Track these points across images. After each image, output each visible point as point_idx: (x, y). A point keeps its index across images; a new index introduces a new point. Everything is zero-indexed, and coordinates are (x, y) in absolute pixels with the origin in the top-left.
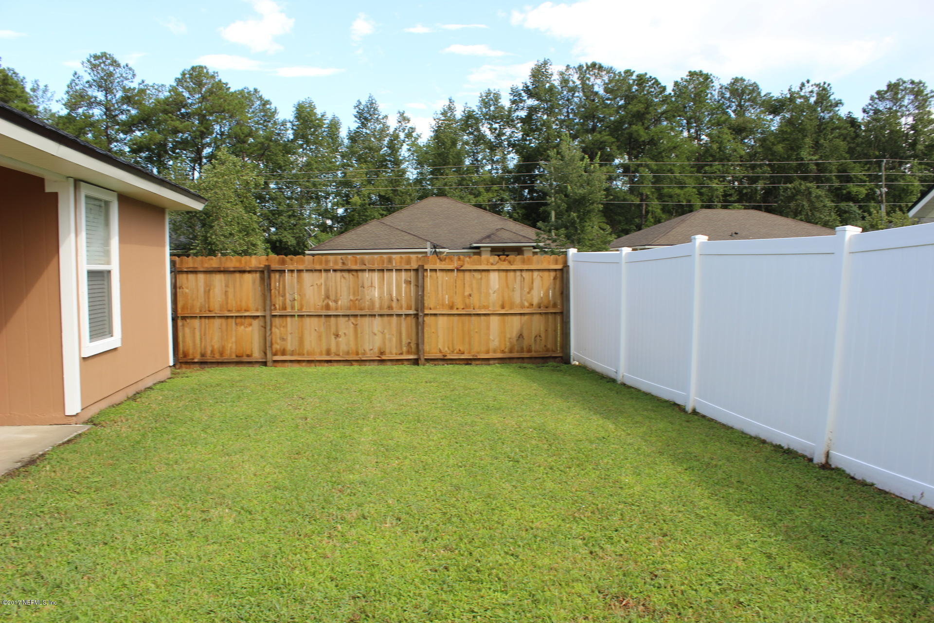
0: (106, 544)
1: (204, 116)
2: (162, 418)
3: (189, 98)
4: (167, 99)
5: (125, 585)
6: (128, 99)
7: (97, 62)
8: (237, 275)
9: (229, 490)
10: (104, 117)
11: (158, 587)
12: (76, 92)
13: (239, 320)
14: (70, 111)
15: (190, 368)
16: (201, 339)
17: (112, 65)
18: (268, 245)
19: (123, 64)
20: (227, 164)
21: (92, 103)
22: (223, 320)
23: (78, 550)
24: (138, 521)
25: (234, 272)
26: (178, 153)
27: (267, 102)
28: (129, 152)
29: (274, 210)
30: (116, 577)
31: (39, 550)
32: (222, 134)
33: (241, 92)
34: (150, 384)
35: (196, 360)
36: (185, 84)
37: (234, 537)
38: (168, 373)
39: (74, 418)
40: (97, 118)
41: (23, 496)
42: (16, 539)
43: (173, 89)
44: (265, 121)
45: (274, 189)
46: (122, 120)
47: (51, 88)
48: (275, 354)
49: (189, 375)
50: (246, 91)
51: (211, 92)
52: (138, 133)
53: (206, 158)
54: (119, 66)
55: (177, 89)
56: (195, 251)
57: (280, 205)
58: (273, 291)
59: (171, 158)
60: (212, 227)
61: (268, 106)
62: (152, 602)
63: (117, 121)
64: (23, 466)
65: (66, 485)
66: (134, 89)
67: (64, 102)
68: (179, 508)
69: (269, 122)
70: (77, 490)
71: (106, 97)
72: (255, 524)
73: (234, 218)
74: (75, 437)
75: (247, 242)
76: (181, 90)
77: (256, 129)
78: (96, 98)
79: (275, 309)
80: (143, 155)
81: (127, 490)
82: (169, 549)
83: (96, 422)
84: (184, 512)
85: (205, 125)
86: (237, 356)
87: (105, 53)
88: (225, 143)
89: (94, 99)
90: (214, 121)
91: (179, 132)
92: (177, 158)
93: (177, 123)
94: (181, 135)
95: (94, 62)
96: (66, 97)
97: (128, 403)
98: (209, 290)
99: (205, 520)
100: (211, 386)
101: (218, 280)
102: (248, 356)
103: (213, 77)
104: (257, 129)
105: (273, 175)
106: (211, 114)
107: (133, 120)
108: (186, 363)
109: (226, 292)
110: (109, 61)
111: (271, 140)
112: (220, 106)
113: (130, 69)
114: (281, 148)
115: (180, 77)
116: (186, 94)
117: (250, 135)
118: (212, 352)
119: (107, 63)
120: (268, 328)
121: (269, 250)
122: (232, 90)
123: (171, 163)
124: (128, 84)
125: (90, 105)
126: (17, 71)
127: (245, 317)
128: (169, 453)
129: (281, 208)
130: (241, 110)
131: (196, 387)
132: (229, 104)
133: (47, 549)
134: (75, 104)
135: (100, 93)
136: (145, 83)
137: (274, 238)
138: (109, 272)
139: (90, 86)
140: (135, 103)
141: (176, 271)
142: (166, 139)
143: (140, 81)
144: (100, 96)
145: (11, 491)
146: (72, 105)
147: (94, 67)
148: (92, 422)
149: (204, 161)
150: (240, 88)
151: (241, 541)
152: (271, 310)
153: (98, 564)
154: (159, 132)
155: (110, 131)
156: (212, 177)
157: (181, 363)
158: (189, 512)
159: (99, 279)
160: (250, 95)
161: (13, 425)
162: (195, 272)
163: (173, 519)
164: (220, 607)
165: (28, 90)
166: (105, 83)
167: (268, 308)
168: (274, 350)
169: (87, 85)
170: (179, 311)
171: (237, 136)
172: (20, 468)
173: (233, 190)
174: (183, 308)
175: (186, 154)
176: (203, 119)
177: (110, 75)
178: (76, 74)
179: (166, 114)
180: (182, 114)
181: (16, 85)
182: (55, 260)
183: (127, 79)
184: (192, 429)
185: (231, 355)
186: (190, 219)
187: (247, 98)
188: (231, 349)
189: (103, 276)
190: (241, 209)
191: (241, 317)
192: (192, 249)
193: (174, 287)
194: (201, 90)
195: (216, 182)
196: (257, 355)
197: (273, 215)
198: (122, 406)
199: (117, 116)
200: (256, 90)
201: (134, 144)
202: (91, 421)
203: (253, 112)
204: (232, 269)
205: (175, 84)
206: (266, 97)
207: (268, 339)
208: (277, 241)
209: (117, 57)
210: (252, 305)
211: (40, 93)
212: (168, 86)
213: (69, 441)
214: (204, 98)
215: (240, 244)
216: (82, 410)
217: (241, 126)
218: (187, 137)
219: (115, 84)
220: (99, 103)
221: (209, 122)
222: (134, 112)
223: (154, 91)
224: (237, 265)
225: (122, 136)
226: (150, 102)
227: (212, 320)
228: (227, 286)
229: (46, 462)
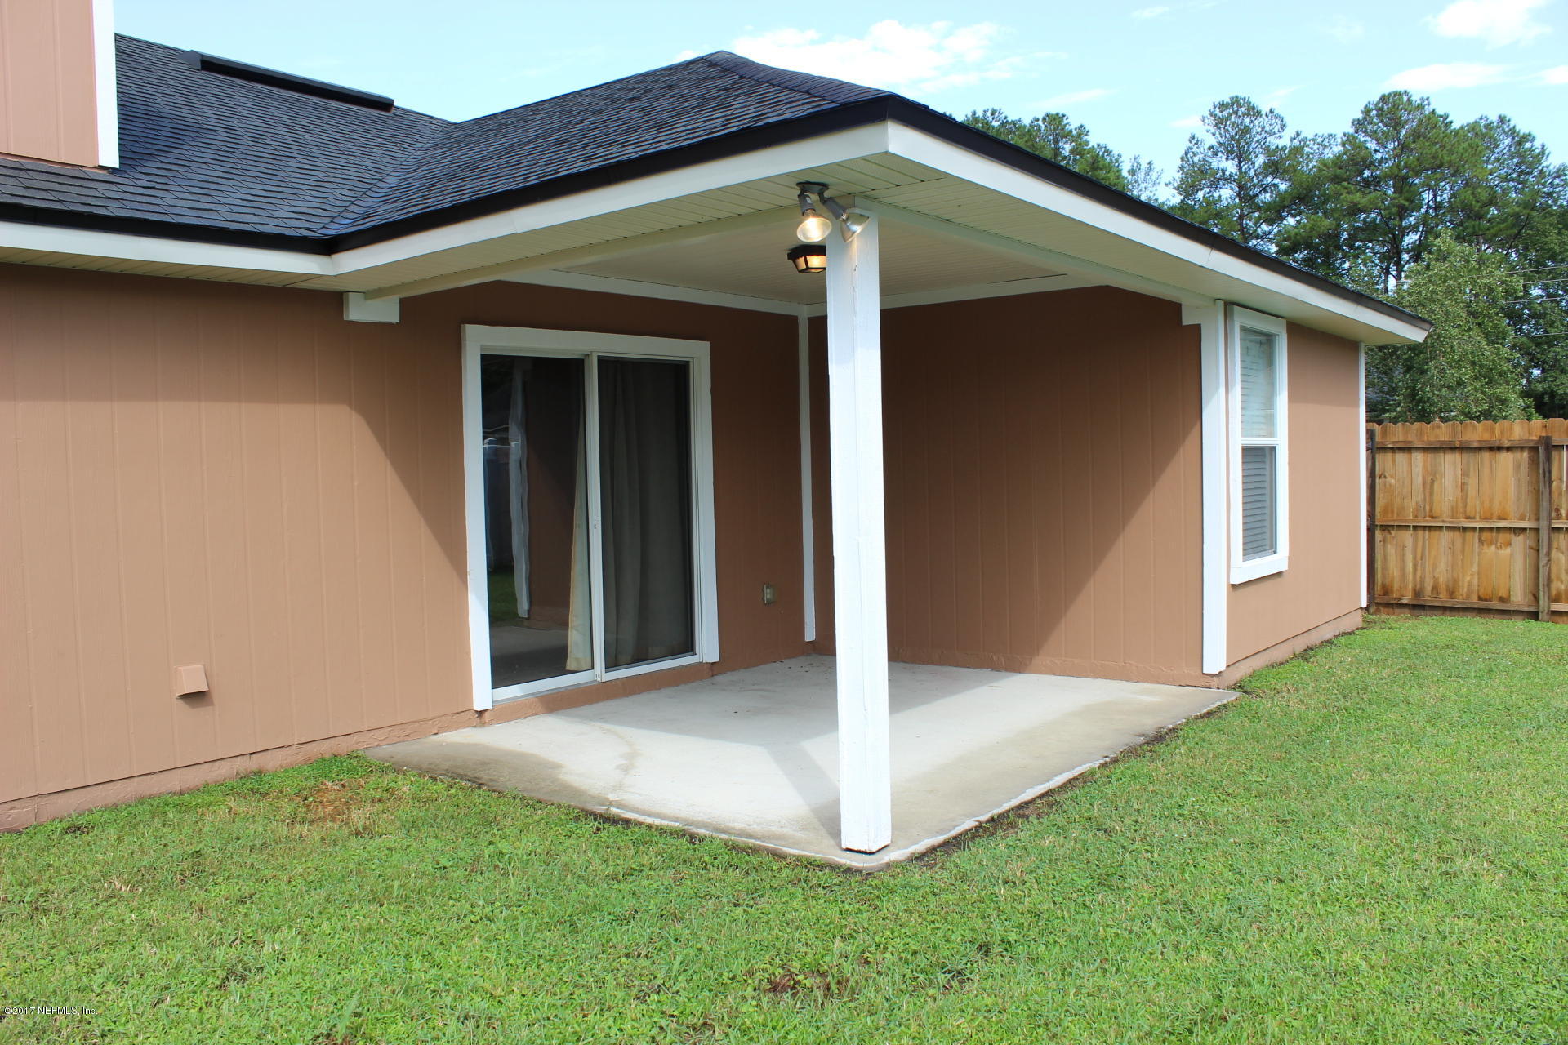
0: (1281, 881)
1: (1405, 178)
2: (1355, 694)
3: (1376, 151)
4: (1339, 157)
5: (1317, 952)
6: (1274, 167)
7: (1225, 114)
8: (1486, 455)
9: (1487, 830)
10: (1237, 200)
11: (1372, 967)
12: (1194, 165)
13: (1486, 535)
14: (1185, 197)
15: (1393, 614)
16: (1415, 566)
17: (1248, 114)
18: (1530, 401)
19: (1264, 110)
20: (1451, 258)
21: (1217, 179)
22: (1457, 535)
23: (1240, 883)
24: (1331, 854)
25: (1480, 449)
26: (1358, 248)
27: (1528, 137)
28: (1277, 253)
29: (1541, 337)
30: (1303, 935)
31: (1183, 871)
32: (1438, 206)
33: (1474, 127)
34: (1328, 636)
35: (1405, 601)
36: (1369, 127)
37: (1502, 913)
38: (1357, 619)
39: (1215, 678)
40: (1226, 203)
41: (1151, 788)
42: (1149, 848)
43: (1349, 140)
44: (1521, 173)
45: (1537, 297)
46: (1265, 203)
47: (1157, 167)
48: (1557, 600)
49: (1393, 625)
50: (1483, 122)
51: (1416, 135)
52: (1291, 221)
53: (1408, 252)
54: (1259, 114)
55: (1355, 138)
56: (1393, 414)
57: (1551, 326)
58: (1554, 484)
59: (1346, 256)
60: (1423, 372)
61: (1528, 145)
62: (1364, 990)
63: (1256, 204)
64: (1147, 743)
65: (1213, 781)
66: (1284, 148)
67: (1176, 185)
68: (1397, 845)
69: (1530, 173)
70: (1230, 791)
71: (1240, 168)
72: (1543, 898)
73: (1464, 356)
74: (1219, 708)
75: (1489, 397)
76: (1362, 139)
77: (1503, 191)
78: (1224, 171)
79: (1559, 516)
80: (1299, 256)
81: (1307, 802)
82: (1386, 910)
83: (1249, 689)
84: (1406, 852)
85: (1406, 195)
86: (1480, 599)
87: (1237, 97)
88: (1442, 222)
89: (1221, 173)
90: (1423, 185)
91: (1361, 211)
92: (1357, 257)
93: (1357, 197)
94: (1363, 216)
95: (1220, 115)
96: (1178, 176)
97: (1295, 662)
98: (1433, 481)
99: (1447, 873)
100: (1436, 647)
101: (1450, 464)
102: (1501, 599)
103: (1420, 107)
104: (1505, 192)
105: (1538, 273)
106: (1418, 174)
107: (1283, 200)
108: (1388, 605)
109: (1463, 484)
110: (1243, 109)
111: (1533, 208)
112: (1433, 157)
113: (1277, 117)
114: (1554, 220)
115: (1360, 116)
116: (1372, 145)
117: (1491, 202)
118: (1435, 588)
119: (1240, 113)
120: (1544, 551)
121: (1533, 411)
122: (1456, 126)
123: (1347, 265)
124: (1274, 142)
125: (1215, 185)
126: (1110, 147)
127: (1499, 529)
128: (1373, 753)
129: (1553, 332)
130: (1474, 159)
131: (1409, 646)
132: (1451, 152)
133: (1193, 870)
134: (1193, 186)
135: (1230, 162)
136: (1301, 137)
137: (1539, 387)
138: (1273, 449)
139: (1215, 154)
140: (1286, 171)
141: (1375, 448)
142: (1338, 225)
143: (1293, 134)
144: (1231, 167)
145: (1134, 776)
146: (1188, 188)
147: (1220, 122)
148: (1241, 687)
149: (1405, 257)
150: (1471, 120)
151: (1519, 924)
152: (1550, 519)
153: (1272, 910)
154: (1326, 215)
155: (1246, 222)
156: (1425, 284)
157: (1376, 603)
158: (1416, 856)
159: (1257, 458)
160: (1491, 129)
161: (1128, 680)
162: (1407, 449)
163: (1389, 861)
164: (1488, 1027)
165: (1125, 173)
166: (1237, 149)
167: (1544, 514)
168: (1554, 592)
169: (1210, 153)
170: (1378, 516)
171: (1466, 208)
172: (1143, 744)
173: (1462, 305)
174: (1385, 512)
175: (1372, 249)
176: (1402, 184)
177: (1246, 130)
178: (1193, 137)
179: (1339, 183)
180: (1365, 180)
181: (1109, 168)
182: (1195, 431)
183: (1271, 134)
184: (1409, 717)
185: (1468, 597)
186: (1385, 359)
187: (1484, 136)
188: (1470, 584)
189: (1264, 456)
190: (1478, 338)
191: (1491, 529)
192: (1388, 411)
193: (1372, 474)
194: (1399, 133)
195: (1433, 292)
196: (1519, 598)
197: (1538, 345)
198: (1287, 667)
199: (1257, 195)
200: (1502, 119)
201: (1285, 240)
202: (1237, 686)
203: (1498, 160)
204: (1475, 445)
205: (1352, 131)
206: (1523, 129)
207: (1543, 571)
208: (1545, 393)
209: (1255, 101)
210: (1511, 508)
211: (1141, 175)
212: (1339, 136)
213: (1209, 714)
214: (1403, 147)
215: (1476, 401)
216: (1228, 667)
217: (1474, 188)
218: (1375, 219)
219: (1254, 145)
220: (1230, 179)
221: (1413, 188)
222: (1283, 186)
223: (1316, 147)
224: (1486, 436)
225: (1265, 227)
226: (1310, 167)
227: (1436, 534)
228: (1465, 474)
229: (1179, 742)
